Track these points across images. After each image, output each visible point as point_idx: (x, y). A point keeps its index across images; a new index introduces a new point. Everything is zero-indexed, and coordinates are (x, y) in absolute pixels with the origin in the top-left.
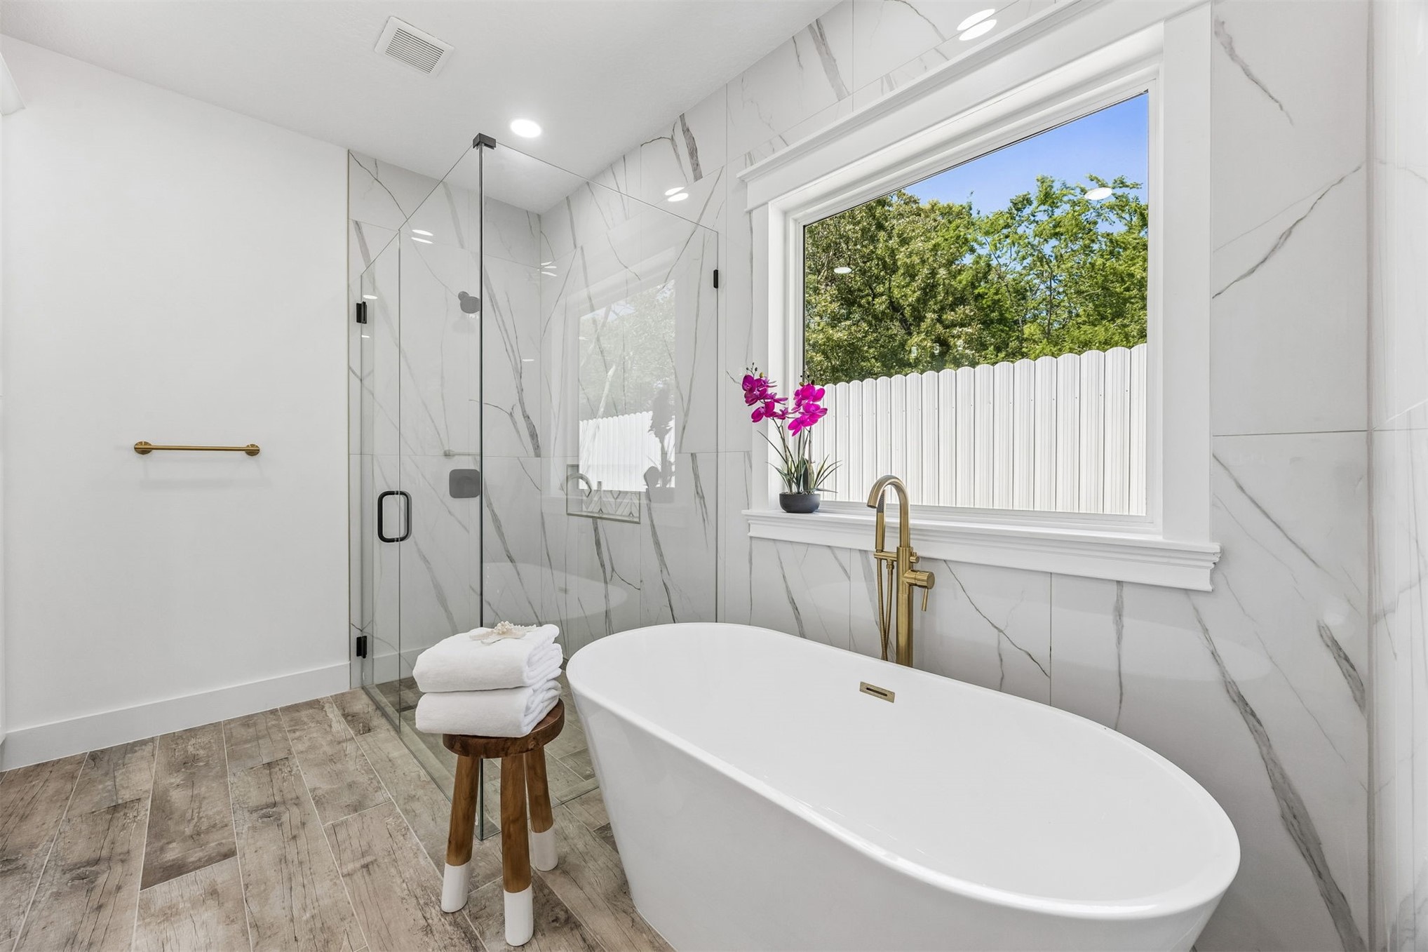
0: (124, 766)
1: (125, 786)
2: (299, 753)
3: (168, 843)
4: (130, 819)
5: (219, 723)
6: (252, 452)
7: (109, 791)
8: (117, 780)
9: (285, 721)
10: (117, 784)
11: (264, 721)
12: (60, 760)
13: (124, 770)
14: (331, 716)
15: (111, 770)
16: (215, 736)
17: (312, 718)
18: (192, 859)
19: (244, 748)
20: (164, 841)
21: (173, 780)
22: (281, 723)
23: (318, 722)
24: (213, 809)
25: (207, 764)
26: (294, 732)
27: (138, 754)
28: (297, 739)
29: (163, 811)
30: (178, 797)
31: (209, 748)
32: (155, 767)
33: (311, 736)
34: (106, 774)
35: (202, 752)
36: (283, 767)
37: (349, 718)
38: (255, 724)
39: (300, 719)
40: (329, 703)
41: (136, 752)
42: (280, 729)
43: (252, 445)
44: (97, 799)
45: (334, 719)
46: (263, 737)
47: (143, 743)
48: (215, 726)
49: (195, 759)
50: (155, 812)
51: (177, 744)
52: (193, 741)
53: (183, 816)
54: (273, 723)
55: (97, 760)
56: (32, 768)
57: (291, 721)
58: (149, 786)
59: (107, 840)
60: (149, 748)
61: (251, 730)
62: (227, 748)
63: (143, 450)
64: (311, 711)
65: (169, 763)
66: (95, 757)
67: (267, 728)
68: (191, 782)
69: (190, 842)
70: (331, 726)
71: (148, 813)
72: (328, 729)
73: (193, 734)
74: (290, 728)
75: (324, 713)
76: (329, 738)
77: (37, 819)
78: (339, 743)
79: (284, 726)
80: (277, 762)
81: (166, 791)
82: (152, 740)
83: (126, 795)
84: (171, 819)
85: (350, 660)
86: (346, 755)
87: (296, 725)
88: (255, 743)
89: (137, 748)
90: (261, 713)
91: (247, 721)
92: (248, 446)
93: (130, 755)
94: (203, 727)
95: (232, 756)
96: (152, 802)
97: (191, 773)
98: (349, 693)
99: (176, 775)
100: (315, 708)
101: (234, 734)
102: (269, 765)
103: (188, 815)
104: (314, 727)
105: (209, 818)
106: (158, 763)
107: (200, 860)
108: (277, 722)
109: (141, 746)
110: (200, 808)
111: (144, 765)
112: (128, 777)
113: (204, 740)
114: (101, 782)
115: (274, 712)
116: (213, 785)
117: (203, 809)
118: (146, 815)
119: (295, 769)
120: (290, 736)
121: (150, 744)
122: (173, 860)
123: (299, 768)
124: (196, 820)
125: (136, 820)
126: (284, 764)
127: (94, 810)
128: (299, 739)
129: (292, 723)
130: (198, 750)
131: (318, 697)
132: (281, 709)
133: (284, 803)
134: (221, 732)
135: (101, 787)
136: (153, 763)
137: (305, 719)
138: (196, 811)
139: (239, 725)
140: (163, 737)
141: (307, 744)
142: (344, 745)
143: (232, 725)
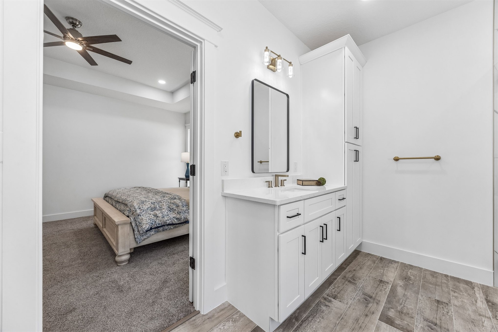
0: (388, 267)
1: (386, 275)
2: (454, 305)
3: (391, 308)
4: (383, 288)
5: (422, 268)
6: (437, 159)
7: (381, 274)
8: (384, 271)
9: (451, 283)
10: (384, 272)
11: (441, 278)
12: (373, 255)
13: (387, 269)
14: (478, 295)
15: (384, 266)
16: (419, 274)
17: (466, 291)
18: (397, 322)
19: (429, 286)
20: (390, 306)
21: (400, 283)
22: (449, 283)
23: (469, 294)
24: (410, 306)
25: (413, 284)
26: (454, 292)
27: (393, 265)
28: (455, 297)
29: (394, 293)
30: (400, 290)
31: (415, 277)
32: (396, 273)
33: (463, 300)
34: (382, 267)
35: (412, 277)
36: (444, 307)
37: (490, 304)
38: (436, 277)
39: (459, 287)
40: (478, 287)
41: (392, 264)
42: (448, 287)
43: (438, 156)
44: (378, 274)
45: (479, 298)
46: (439, 286)
47: (395, 262)
48: (420, 269)
49: (409, 279)
50: (391, 291)
51: (405, 268)
52: (410, 271)
53: (399, 300)
54: (445, 281)
55: (382, 260)
56: (367, 254)
57: (454, 285)
58: (392, 280)
59: (375, 292)
60: (396, 265)
61: (434, 279)
62: (422, 281)
63: (396, 159)
64: (466, 286)
65: (401, 275)
66: (382, 259)
67: (441, 282)
68: (405, 287)
69: (398, 314)
70: (476, 302)
71: (389, 290)
72: (474, 302)
73: (411, 268)
74: (453, 289)
75: (473, 291)
76: (474, 308)
77: (363, 271)
78: (480, 315)
79: (450, 286)
80: (442, 303)
81: (396, 286)
82: (398, 262)
83: (385, 279)
84: (395, 298)
85: (494, 270)
86: (483, 326)
87: (456, 289)
88: (434, 287)
89: (393, 263)
90: (441, 273)
91: (434, 274)
92: (436, 156)
93: (390, 264)
94: (416, 267)
95: (423, 286)
96: (391, 286)
97: (406, 284)
98: (492, 288)
99: (401, 281)
100: (469, 286)
101: (426, 277)
102: (438, 302)
103: (401, 301)
104: (466, 296)
105: (407, 309)
106: (397, 273)
107: (399, 325)
108: (447, 282)
109: (394, 262)
110: (406, 301)
111: (393, 270)
112: (387, 272)
113: (415, 272)
114: (380, 269)
115: (446, 276)
116: (413, 295)
117: (406, 303)
118: (388, 290)
119: (450, 313)
120: (452, 293)
121: (397, 263)
122: (391, 317)
123: (453, 314)
124: (402, 306)
125: (385, 290)
126: (445, 306)
127: (376, 278)
128: (456, 297)
129: (455, 287)
130: (411, 275)
131: (472, 281)
132: (450, 276)
133: (441, 327)
134: (422, 273)
135: (380, 270)
136: (396, 272)
137: (462, 289)
138: (404, 302)
139: (430, 274)
140: (402, 263)
141: (460, 303)
142: (484, 319)
143: (427, 272)
